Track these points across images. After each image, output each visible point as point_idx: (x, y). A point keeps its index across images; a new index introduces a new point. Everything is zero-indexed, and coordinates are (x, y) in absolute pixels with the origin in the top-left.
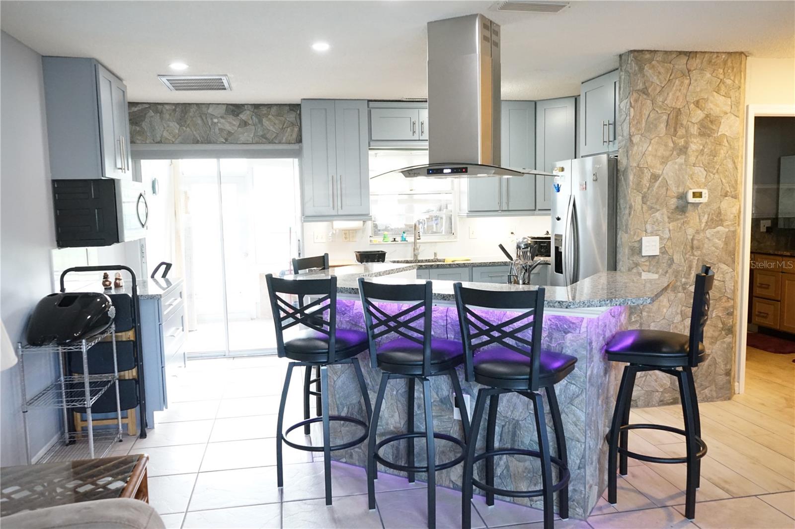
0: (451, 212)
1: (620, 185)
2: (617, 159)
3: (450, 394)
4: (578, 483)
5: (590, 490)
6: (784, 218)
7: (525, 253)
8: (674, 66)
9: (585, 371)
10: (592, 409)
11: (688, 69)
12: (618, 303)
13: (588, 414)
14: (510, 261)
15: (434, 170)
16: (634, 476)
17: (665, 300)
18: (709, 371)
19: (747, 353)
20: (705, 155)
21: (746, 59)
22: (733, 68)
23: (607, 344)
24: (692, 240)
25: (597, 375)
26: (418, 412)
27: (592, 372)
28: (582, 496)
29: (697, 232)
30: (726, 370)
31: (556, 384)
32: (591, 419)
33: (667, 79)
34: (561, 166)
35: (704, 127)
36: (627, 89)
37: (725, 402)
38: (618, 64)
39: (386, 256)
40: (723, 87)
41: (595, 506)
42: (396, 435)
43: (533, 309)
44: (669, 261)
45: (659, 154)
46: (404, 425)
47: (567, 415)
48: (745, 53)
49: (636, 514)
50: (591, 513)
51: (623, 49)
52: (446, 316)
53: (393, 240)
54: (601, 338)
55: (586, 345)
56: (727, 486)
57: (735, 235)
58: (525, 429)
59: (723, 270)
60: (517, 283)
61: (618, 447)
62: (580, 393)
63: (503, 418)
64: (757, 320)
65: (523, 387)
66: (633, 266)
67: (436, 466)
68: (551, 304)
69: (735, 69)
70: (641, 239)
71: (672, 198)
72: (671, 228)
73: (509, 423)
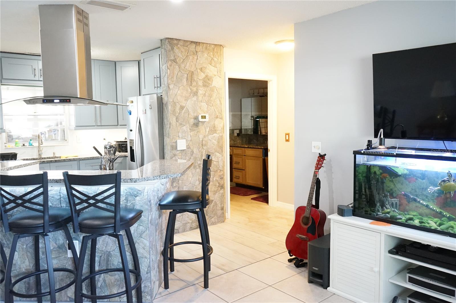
0: (64, 126)
1: (164, 112)
2: (162, 97)
3: (65, 241)
4: (147, 282)
5: (154, 285)
6: (245, 129)
7: (109, 151)
8: (189, 49)
9: (148, 217)
10: (153, 238)
11: (196, 51)
12: (163, 177)
13: (151, 241)
14: (101, 156)
15: (47, 100)
16: (178, 271)
17: (190, 173)
18: (214, 209)
19: (230, 197)
20: (206, 96)
21: (223, 48)
22: (217, 53)
23: (160, 201)
24: (202, 141)
25: (155, 219)
26: (43, 257)
27: (152, 217)
28: (150, 289)
29: (205, 137)
30: (221, 207)
31: (132, 227)
32: (153, 244)
33: (186, 55)
34: (132, 100)
35: (205, 82)
36: (166, 59)
37: (222, 224)
38: (160, 45)
39: (17, 156)
40: (213, 62)
41: (157, 292)
42: (27, 274)
43: (114, 184)
44: (191, 153)
45: (184, 95)
46: (33, 267)
47: (139, 244)
48: (223, 45)
49: (179, 292)
50: (155, 298)
51: (162, 37)
52: (60, 193)
53: (23, 145)
54: (156, 198)
55: (147, 202)
56: (224, 268)
57: (222, 138)
58: (114, 256)
59: (217, 156)
60: (105, 169)
61: (168, 257)
62: (145, 230)
63: (100, 252)
64: (235, 180)
65: (111, 231)
66: (173, 156)
67: (56, 290)
68: (126, 181)
69: (218, 53)
70: (177, 141)
71: (191, 119)
72: (191, 135)
73: (104, 254)
